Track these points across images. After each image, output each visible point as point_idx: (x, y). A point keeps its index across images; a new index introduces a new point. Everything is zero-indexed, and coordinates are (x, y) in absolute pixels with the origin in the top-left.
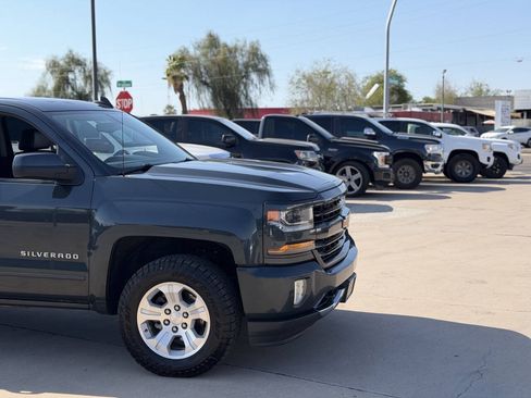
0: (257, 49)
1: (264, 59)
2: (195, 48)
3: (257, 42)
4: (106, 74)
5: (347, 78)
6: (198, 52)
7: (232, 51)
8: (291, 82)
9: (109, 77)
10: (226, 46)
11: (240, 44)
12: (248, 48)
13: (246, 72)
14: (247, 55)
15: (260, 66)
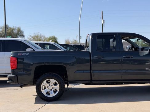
0: (20, 29)
1: (22, 32)
3: (20, 27)
5: (43, 38)
7: (13, 29)
10: (11, 28)
11: (14, 28)
12: (17, 29)
13: (17, 36)
14: (17, 31)
15: (21, 34)
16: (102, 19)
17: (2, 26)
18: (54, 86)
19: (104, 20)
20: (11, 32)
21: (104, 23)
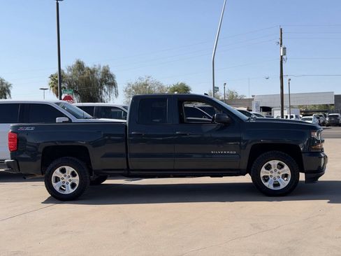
0: (108, 71)
1: (111, 76)
2: (68, 70)
3: (108, 66)
4: (8, 86)
5: (159, 88)
6: (70, 73)
7: (93, 72)
8: (126, 91)
9: (10, 88)
10: (89, 69)
11: (97, 67)
12: (101, 70)
13: (101, 85)
14: (101, 74)
15: (110, 81)
16: (281, 44)
17: (71, 66)
18: (71, 178)
19: (285, 49)
20: (88, 78)
21: (285, 54)
